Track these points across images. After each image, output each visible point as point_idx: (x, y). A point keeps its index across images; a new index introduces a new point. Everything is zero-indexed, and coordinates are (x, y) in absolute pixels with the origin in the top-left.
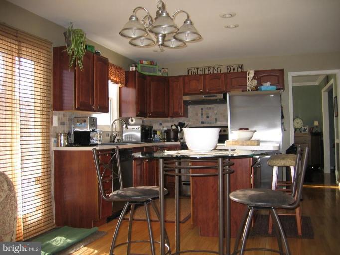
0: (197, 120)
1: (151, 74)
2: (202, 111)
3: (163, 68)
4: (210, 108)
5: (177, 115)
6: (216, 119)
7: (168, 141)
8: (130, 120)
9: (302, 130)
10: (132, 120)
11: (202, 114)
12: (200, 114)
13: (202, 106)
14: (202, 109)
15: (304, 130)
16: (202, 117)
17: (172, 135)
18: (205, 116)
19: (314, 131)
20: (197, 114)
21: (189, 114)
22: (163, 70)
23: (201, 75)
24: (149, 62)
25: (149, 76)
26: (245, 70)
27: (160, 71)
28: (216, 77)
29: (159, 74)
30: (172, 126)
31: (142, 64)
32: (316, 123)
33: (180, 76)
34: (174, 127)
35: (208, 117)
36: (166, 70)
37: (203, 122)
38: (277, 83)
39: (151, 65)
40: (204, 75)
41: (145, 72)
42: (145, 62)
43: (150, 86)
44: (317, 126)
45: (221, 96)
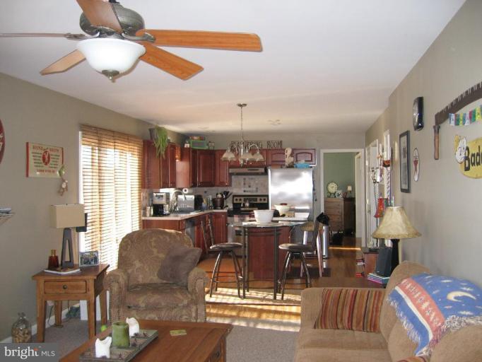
0: (240, 189)
1: (201, 148)
2: (244, 182)
3: (210, 142)
4: (252, 178)
5: (222, 184)
6: (257, 188)
7: (215, 208)
8: (184, 190)
9: (336, 194)
10: (186, 191)
11: (244, 184)
12: (242, 184)
13: (244, 177)
14: (245, 179)
15: (339, 195)
16: (244, 187)
17: (219, 203)
18: (247, 186)
19: (348, 196)
20: (240, 184)
21: (233, 184)
22: (210, 144)
24: (199, 137)
25: (199, 150)
26: (283, 147)
27: (207, 145)
29: (207, 148)
30: (217, 194)
31: (194, 140)
32: (350, 188)
34: (220, 196)
35: (249, 187)
36: (213, 144)
37: (245, 191)
38: (310, 160)
39: (201, 140)
41: (196, 147)
43: (199, 159)
44: (350, 191)
45: (262, 170)
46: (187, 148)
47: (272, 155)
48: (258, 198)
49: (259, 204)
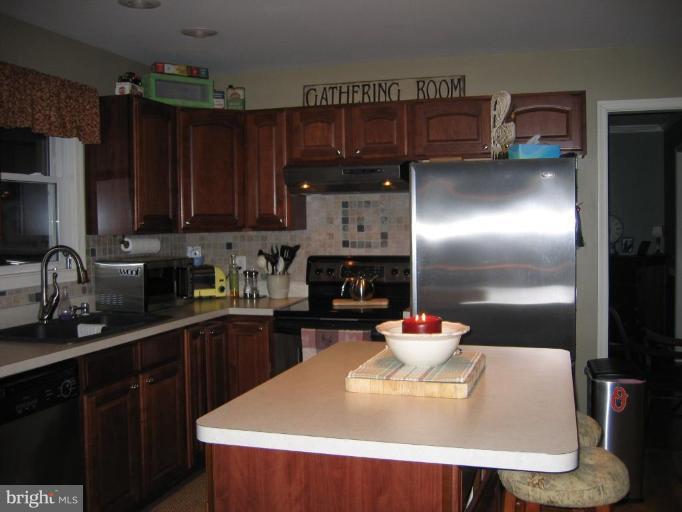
0: (331, 236)
1: (190, 104)
2: (344, 213)
3: (231, 87)
4: (368, 203)
5: (268, 223)
6: (384, 236)
10: (127, 245)
11: (345, 221)
12: (338, 221)
13: (346, 197)
14: (345, 205)
16: (344, 229)
18: (353, 226)
20: (330, 221)
21: (308, 220)
22: (231, 91)
23: (340, 106)
24: (184, 68)
25: (185, 109)
27: (221, 94)
28: (383, 112)
29: (218, 104)
31: (163, 73)
33: (281, 110)
35: (361, 228)
36: (240, 92)
37: (345, 244)
38: (564, 133)
39: (191, 76)
40: (349, 107)
41: (173, 97)
42: (170, 69)
46: (123, 97)
47: (429, 119)
48: (388, 268)
49: (388, 285)
